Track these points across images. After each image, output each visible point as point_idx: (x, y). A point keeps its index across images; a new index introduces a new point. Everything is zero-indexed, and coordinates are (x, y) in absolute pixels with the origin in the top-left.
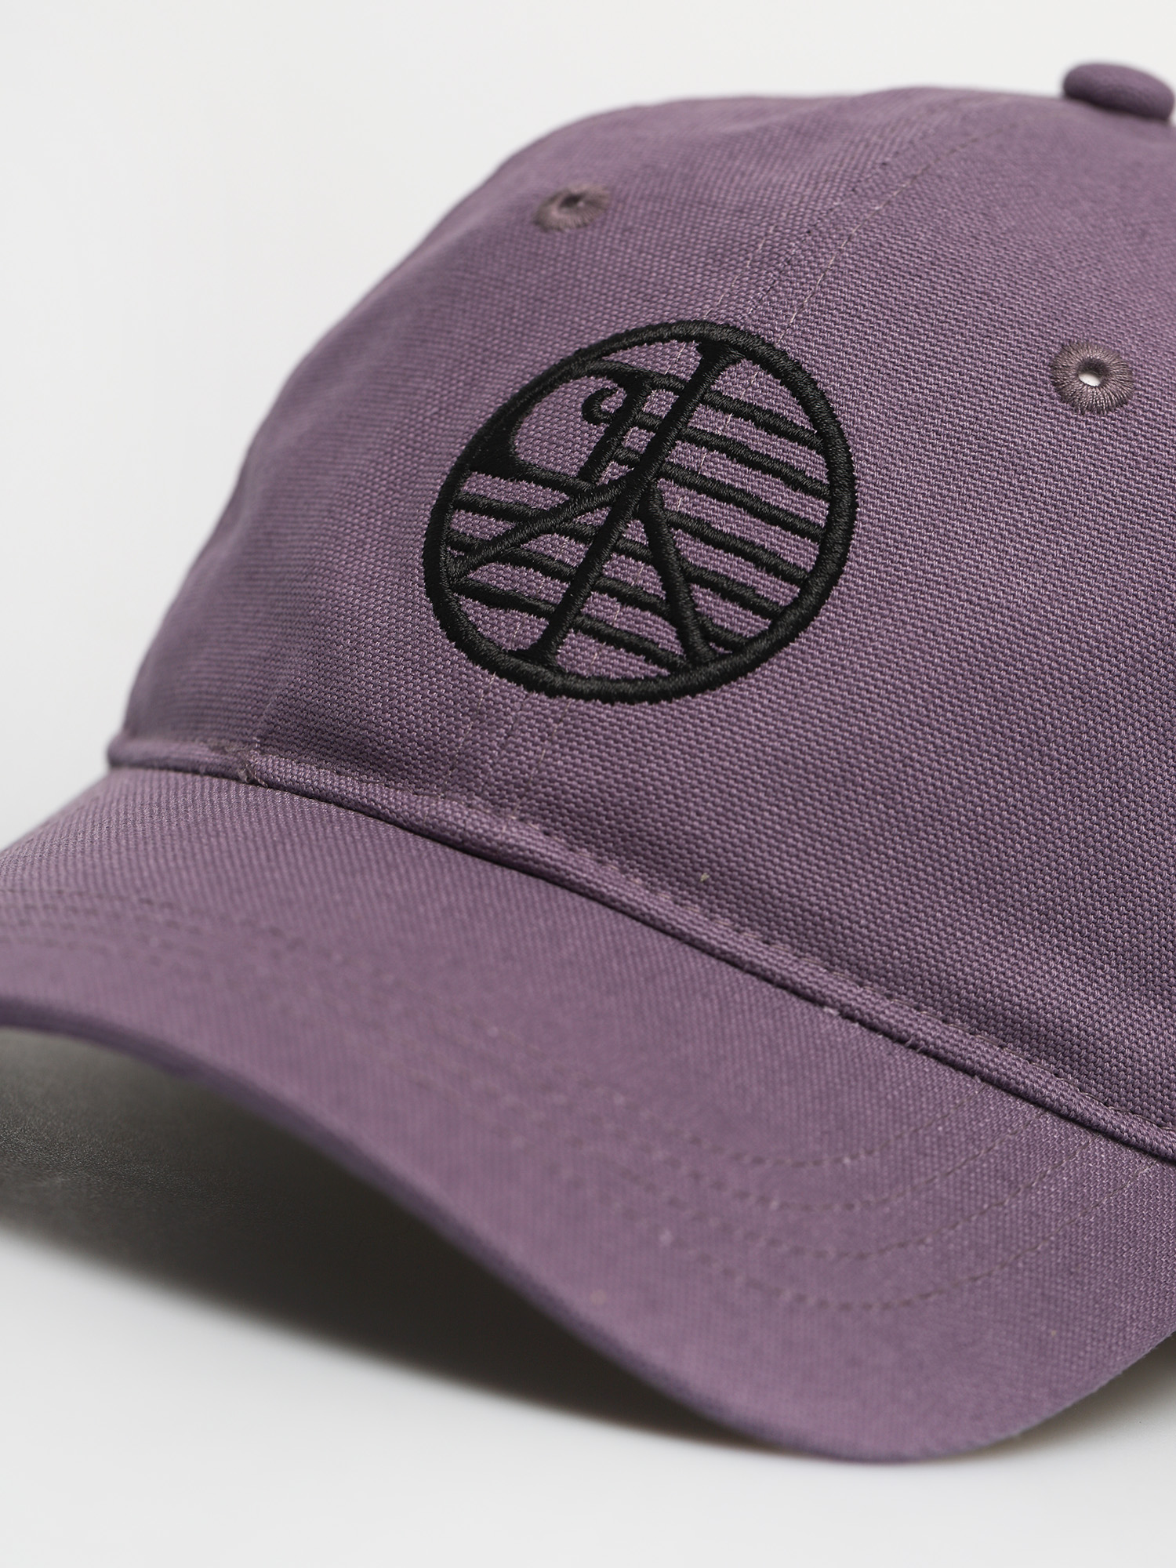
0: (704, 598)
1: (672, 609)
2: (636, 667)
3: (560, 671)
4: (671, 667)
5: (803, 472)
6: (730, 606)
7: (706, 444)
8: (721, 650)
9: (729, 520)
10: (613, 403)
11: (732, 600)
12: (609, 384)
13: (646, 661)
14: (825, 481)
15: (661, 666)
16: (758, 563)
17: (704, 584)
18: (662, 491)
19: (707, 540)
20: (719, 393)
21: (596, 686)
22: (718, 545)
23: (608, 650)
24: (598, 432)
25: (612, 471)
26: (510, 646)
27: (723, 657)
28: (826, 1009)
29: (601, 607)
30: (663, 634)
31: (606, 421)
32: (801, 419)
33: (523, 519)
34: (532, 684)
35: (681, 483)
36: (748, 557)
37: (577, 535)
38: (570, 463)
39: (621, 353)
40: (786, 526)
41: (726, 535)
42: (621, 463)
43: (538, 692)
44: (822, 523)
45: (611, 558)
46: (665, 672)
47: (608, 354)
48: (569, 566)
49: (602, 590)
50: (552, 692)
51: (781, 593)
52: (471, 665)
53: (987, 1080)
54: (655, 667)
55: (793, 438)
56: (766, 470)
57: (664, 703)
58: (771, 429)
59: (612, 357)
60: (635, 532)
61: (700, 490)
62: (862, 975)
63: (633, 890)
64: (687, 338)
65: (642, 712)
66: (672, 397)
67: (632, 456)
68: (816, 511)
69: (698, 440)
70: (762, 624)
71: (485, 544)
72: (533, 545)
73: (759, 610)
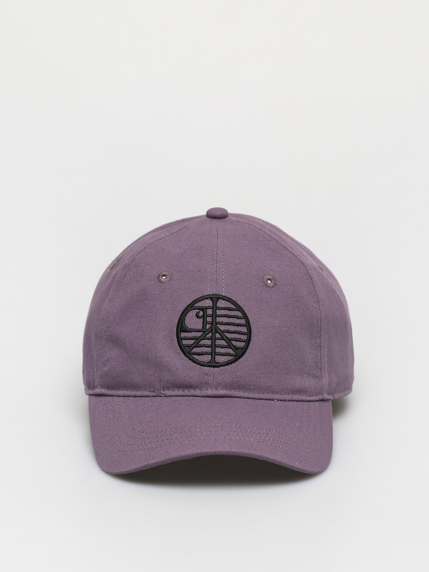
0: (234, 343)
1: (229, 346)
2: (229, 358)
3: (217, 363)
4: (235, 356)
5: (238, 316)
6: (238, 343)
7: (222, 316)
8: (240, 350)
9: (232, 328)
10: (201, 313)
11: (238, 342)
12: (198, 311)
13: (230, 356)
14: (242, 316)
15: (233, 356)
16: (239, 334)
17: (233, 340)
18: (218, 327)
19: (230, 333)
20: (219, 307)
21: (225, 363)
22: (232, 333)
23: (223, 357)
24: (202, 320)
25: (208, 326)
26: (207, 361)
27: (241, 351)
28: (275, 401)
29: (218, 350)
30: (231, 351)
31: (202, 318)
32: (234, 307)
33: (197, 339)
34: (214, 367)
35: (221, 324)
36: (237, 333)
37: (209, 339)
38: (200, 326)
39: (196, 304)
40: (240, 326)
41: (232, 331)
42: (209, 324)
43: (216, 368)
44: (245, 323)
45: (216, 341)
46: (234, 357)
47: (194, 305)
48: (209, 345)
49: (217, 347)
50: (218, 367)
51: (245, 337)
52: (201, 367)
53: (296, 401)
54: (232, 357)
55: (234, 310)
56: (233, 318)
57: (236, 362)
58: (230, 310)
59: (195, 305)
60: (218, 335)
61: (225, 325)
62: (277, 393)
63: (242, 394)
64: (207, 299)
65: (234, 365)
66: (211, 310)
67: (210, 322)
68: (243, 321)
69: (220, 316)
70: (244, 343)
71: (192, 345)
72: (201, 343)
73: (243, 342)
